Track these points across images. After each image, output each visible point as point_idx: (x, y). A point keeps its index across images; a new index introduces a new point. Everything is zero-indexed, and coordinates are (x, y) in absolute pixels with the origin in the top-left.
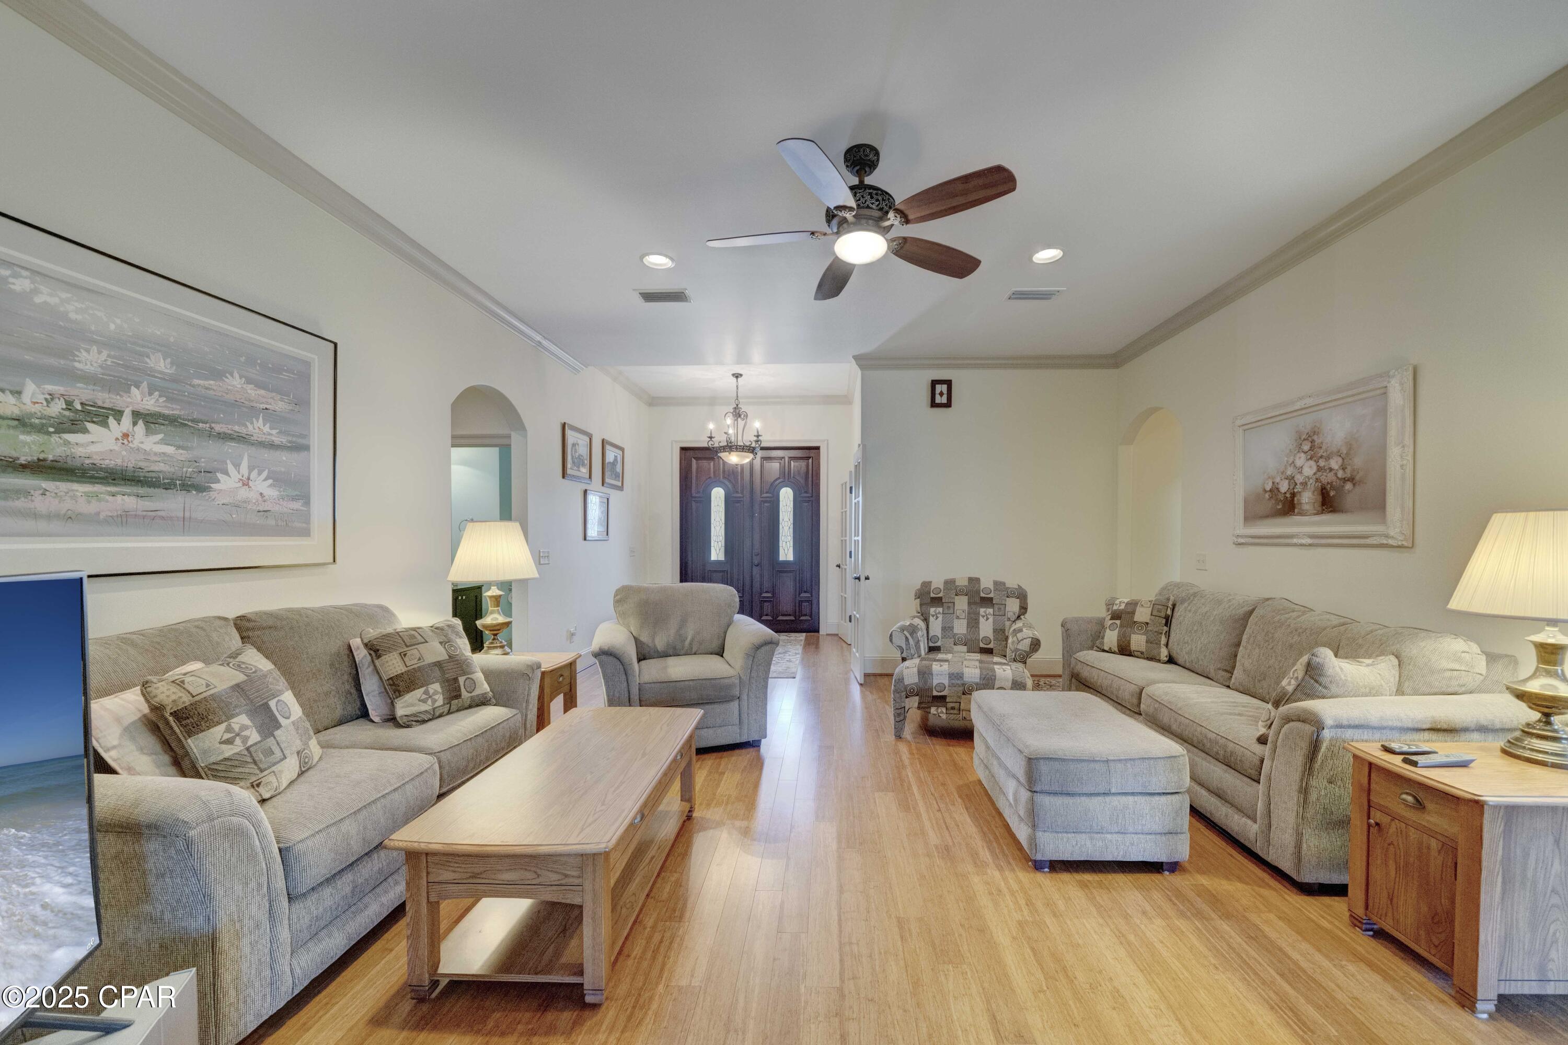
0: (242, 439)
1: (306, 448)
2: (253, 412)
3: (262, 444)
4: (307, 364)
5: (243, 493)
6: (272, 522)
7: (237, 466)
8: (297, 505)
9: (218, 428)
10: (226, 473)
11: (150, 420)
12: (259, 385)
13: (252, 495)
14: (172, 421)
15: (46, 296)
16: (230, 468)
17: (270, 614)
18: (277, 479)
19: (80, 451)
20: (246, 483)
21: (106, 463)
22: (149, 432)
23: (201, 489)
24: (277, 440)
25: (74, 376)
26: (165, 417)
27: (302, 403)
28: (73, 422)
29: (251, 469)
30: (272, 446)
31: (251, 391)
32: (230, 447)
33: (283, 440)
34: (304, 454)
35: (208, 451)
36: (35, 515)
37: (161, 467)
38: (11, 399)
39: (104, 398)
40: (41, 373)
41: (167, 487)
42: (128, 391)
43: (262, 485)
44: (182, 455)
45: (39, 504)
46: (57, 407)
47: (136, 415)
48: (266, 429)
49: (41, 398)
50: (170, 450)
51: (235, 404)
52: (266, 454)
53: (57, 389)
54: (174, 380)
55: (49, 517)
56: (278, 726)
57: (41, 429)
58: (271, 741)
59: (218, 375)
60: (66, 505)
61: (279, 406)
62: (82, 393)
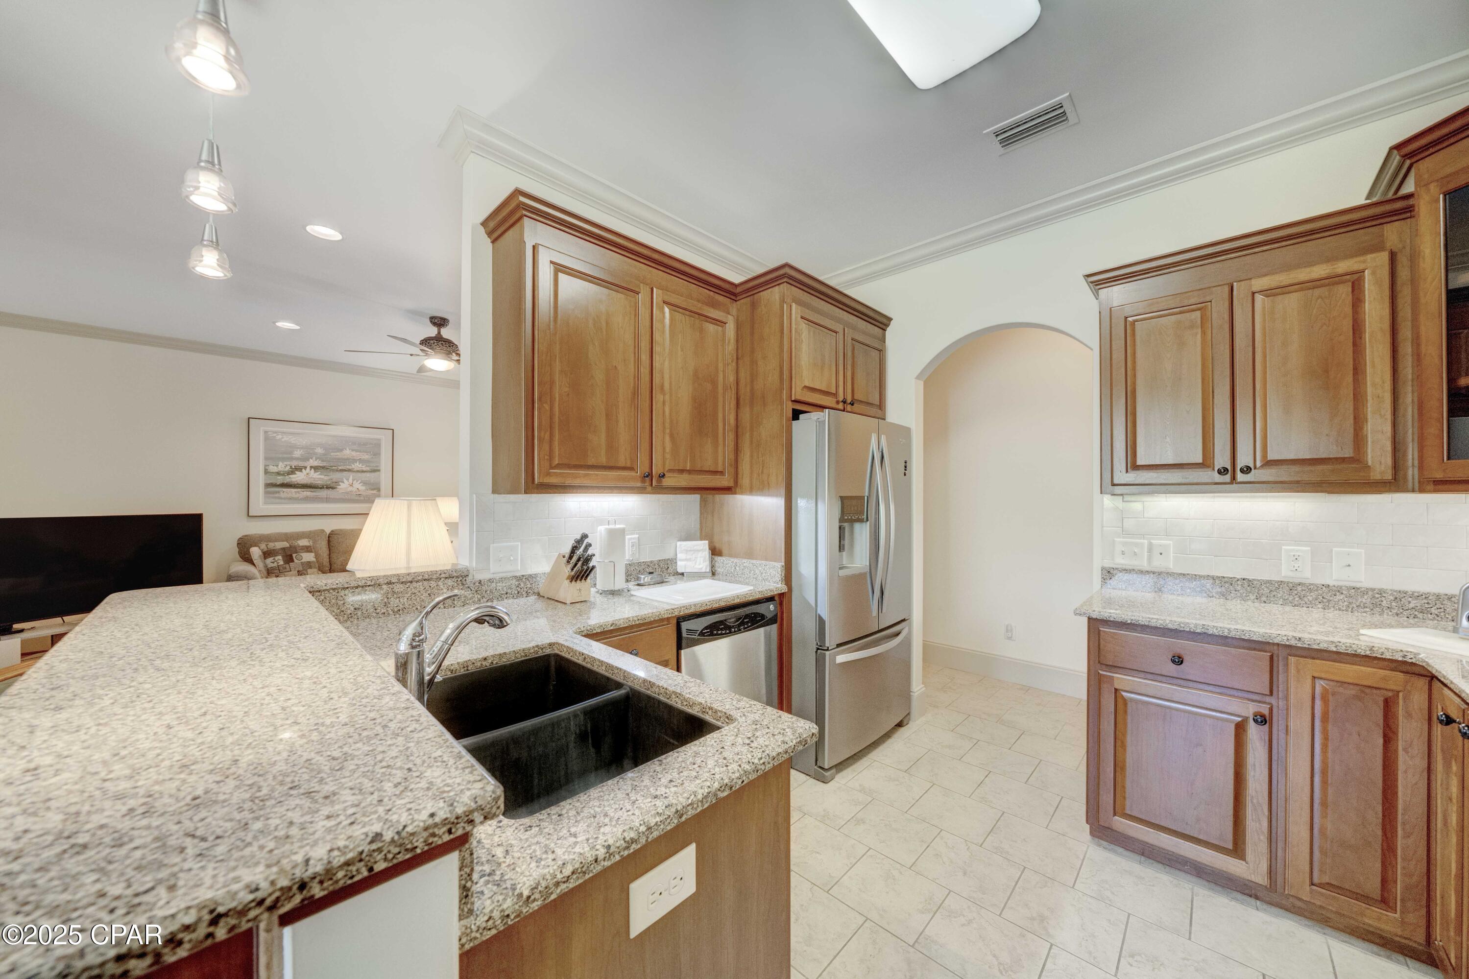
0: (349, 470)
1: (379, 471)
2: (355, 461)
3: (358, 471)
4: (379, 440)
5: (350, 489)
6: (362, 498)
7: (348, 480)
8: (375, 492)
9: (340, 468)
10: (343, 482)
11: (316, 468)
12: (357, 451)
13: (354, 489)
14: (323, 467)
15: (285, 438)
16: (345, 481)
17: (341, 530)
18: (365, 483)
19: (293, 480)
20: (351, 485)
21: (301, 483)
22: (315, 472)
23: (333, 488)
24: (364, 469)
25: (292, 459)
26: (321, 467)
27: (377, 454)
28: (292, 472)
29: (353, 480)
30: (363, 471)
31: (354, 453)
32: (345, 474)
33: (368, 469)
34: (378, 473)
35: (335, 476)
36: (281, 498)
37: (319, 482)
38: (276, 468)
39: (301, 464)
40: (283, 459)
41: (321, 488)
42: (308, 460)
43: (358, 485)
44: (326, 478)
45: (282, 495)
46: (288, 468)
47: (311, 467)
48: (360, 466)
49: (283, 466)
50: (322, 477)
51: (348, 459)
52: (359, 474)
53: (288, 463)
54: (324, 455)
55: (285, 499)
56: (292, 561)
57: (283, 475)
58: (287, 566)
59: (341, 450)
60: (289, 495)
61: (366, 457)
62: (294, 463)
